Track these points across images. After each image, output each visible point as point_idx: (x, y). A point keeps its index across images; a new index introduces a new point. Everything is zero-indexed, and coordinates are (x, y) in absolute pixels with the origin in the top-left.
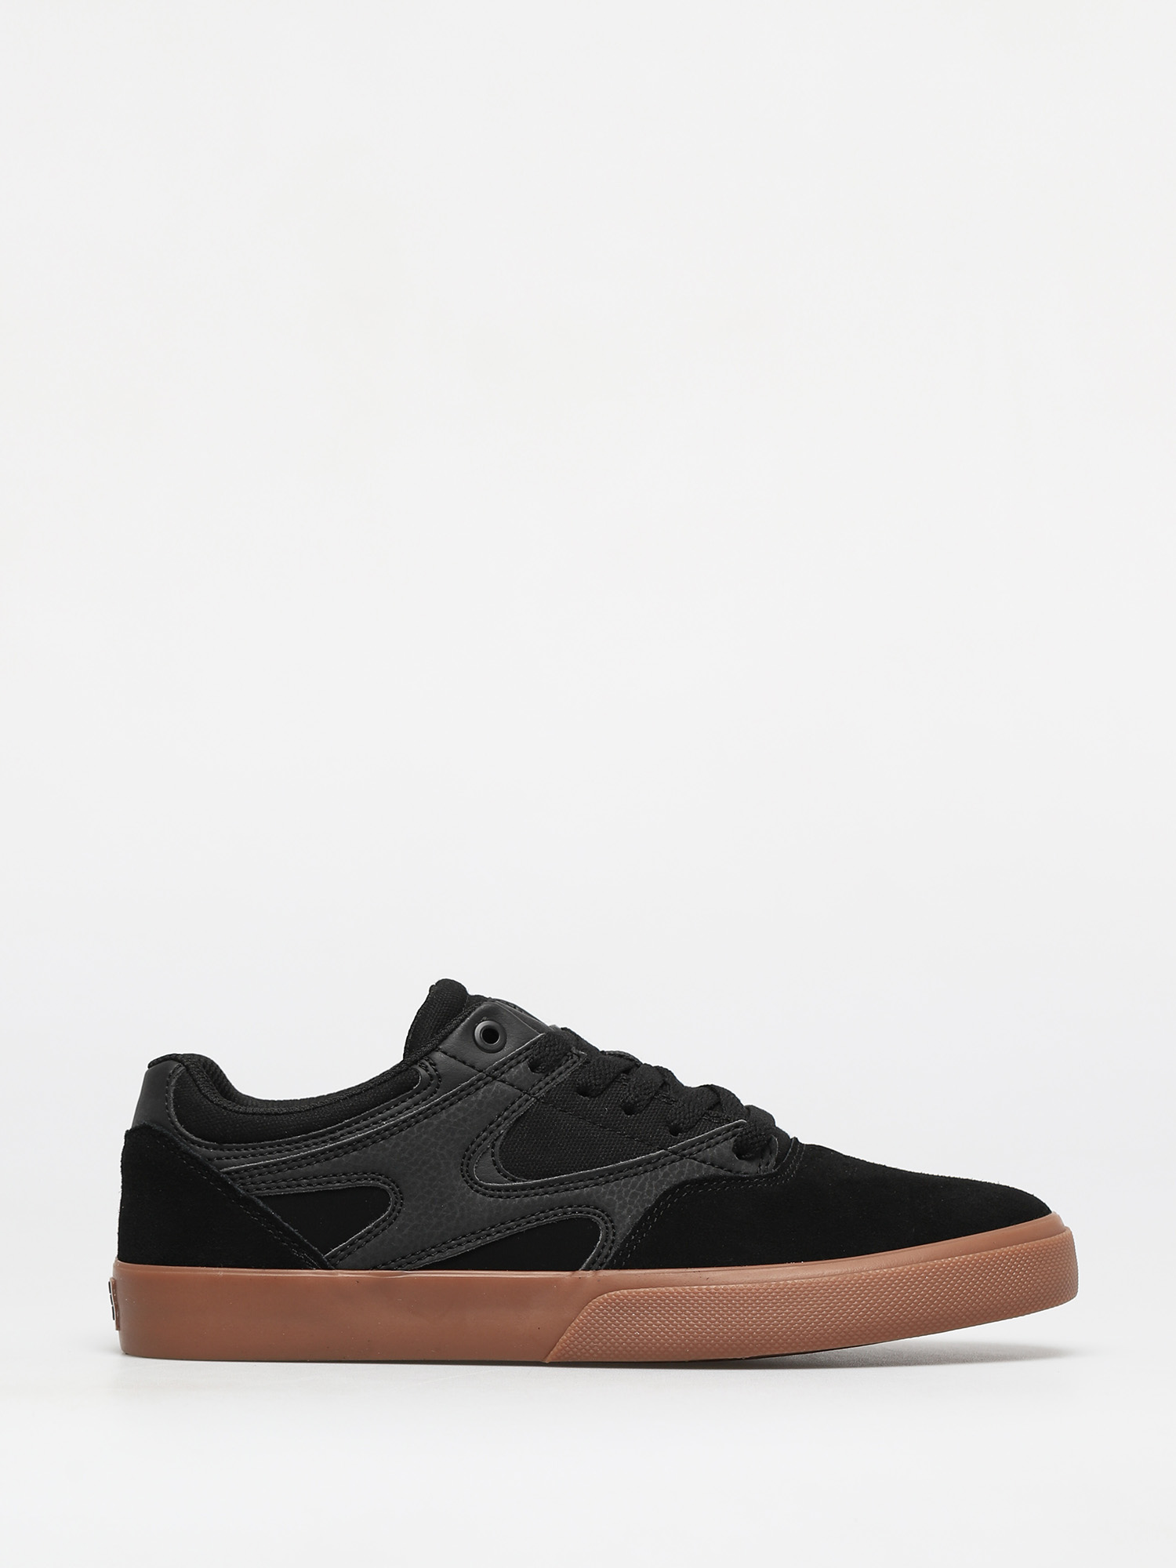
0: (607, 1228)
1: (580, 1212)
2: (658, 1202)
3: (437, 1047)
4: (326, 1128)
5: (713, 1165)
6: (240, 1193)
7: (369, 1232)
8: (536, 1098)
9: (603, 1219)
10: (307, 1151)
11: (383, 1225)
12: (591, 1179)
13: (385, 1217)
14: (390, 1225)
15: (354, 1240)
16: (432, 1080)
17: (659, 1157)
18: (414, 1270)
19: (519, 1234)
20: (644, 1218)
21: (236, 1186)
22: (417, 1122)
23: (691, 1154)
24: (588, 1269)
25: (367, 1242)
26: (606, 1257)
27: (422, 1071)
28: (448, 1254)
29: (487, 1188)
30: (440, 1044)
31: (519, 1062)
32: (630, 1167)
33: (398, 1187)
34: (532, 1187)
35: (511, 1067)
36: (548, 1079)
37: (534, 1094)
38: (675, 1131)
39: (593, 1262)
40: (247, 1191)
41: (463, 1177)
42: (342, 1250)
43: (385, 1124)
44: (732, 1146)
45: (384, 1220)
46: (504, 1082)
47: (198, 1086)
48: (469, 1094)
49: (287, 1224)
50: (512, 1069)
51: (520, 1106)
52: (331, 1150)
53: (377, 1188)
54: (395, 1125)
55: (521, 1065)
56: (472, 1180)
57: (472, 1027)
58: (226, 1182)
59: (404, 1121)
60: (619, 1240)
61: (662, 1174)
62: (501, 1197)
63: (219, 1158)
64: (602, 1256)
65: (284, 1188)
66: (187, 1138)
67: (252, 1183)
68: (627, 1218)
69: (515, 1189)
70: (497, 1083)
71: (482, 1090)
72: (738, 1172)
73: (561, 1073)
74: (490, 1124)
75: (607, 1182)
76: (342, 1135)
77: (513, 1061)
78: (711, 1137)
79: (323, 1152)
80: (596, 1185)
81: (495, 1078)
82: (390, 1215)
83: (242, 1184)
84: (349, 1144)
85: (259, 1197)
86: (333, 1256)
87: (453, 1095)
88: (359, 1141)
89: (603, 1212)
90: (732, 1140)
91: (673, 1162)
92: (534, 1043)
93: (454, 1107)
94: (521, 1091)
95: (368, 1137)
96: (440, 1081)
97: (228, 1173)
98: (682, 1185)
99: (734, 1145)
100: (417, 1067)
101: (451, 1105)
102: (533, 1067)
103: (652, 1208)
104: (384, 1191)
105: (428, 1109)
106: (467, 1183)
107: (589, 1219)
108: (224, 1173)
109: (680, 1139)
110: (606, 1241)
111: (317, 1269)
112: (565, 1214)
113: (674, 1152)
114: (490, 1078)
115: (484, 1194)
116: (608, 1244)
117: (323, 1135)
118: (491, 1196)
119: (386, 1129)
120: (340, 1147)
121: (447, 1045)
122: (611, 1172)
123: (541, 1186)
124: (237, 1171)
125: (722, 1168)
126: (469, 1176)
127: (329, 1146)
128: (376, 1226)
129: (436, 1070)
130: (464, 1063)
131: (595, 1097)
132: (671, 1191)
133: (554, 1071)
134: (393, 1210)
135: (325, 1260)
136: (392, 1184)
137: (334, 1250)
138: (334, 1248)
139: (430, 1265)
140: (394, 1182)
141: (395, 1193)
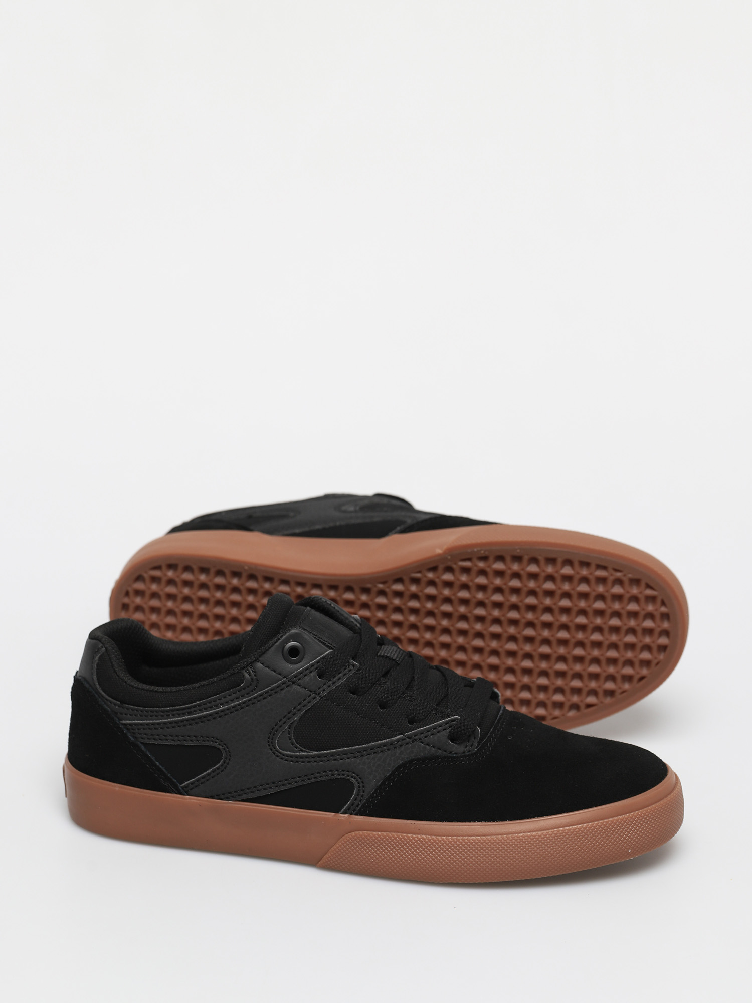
0: (359, 787)
1: (343, 775)
2: (393, 773)
3: (258, 659)
4: (185, 704)
5: (433, 747)
6: (130, 739)
7: (208, 774)
8: (321, 696)
9: (357, 781)
10: (173, 718)
11: (218, 771)
12: (352, 753)
13: (219, 766)
14: (222, 772)
15: (199, 778)
16: (253, 682)
17: (398, 741)
18: (236, 802)
19: (303, 785)
20: (383, 783)
21: (129, 735)
22: (241, 708)
23: (420, 739)
24: (345, 813)
25: (207, 780)
26: (357, 806)
27: (247, 675)
28: (257, 794)
29: (283, 755)
30: (260, 657)
31: (311, 672)
32: (379, 746)
33: (228, 748)
34: (313, 757)
35: (306, 675)
36: (330, 683)
37: (319, 694)
38: (411, 722)
39: (349, 809)
40: (135, 738)
41: (269, 746)
42: (192, 783)
43: (222, 707)
44: (447, 735)
45: (218, 768)
46: (300, 685)
47: (112, 663)
48: (276, 693)
49: (158, 763)
50: (306, 677)
51: (309, 702)
52: (187, 720)
53: (215, 747)
54: (228, 709)
55: (312, 674)
56: (274, 748)
57: (282, 646)
58: (123, 731)
59: (233, 707)
60: (366, 797)
61: (399, 752)
62: (292, 761)
63: (121, 714)
64: (354, 806)
65: (157, 740)
66: (101, 696)
67: (139, 734)
68: (372, 783)
69: (302, 757)
70: (295, 687)
71: (285, 690)
72: (450, 753)
73: (339, 679)
74: (289, 713)
75: (362, 756)
76: (195, 711)
77: (307, 671)
78: (434, 728)
79: (182, 721)
80: (355, 757)
81: (294, 682)
82: (222, 765)
83: (133, 733)
84: (199, 718)
85: (142, 743)
86: (186, 787)
87: (266, 692)
88: (205, 716)
89: (358, 776)
90: (448, 731)
91: (407, 744)
92: (323, 658)
93: (265, 700)
94: (311, 691)
95: (210, 715)
96: (258, 683)
97: (125, 724)
98: (411, 762)
99: (449, 735)
100: (244, 671)
101: (264, 698)
102: (321, 675)
103: (390, 776)
104: (219, 749)
105: (249, 700)
106: (271, 750)
107: (349, 780)
108: (123, 724)
109: (415, 727)
110: (358, 795)
111: (176, 794)
112: (333, 775)
113: (409, 738)
114: (290, 682)
115: (281, 758)
116: (359, 798)
117: (183, 709)
118: (286, 760)
119: (222, 711)
120: (193, 719)
121: (266, 657)
122: (365, 749)
123: (319, 756)
124: (131, 725)
125: (440, 749)
126: (273, 746)
127: (186, 717)
128: (213, 771)
129: (257, 676)
130: (274, 671)
131: (360, 696)
132: (403, 765)
133: (335, 677)
134: (224, 763)
135: (181, 789)
136: (224, 746)
137: (186, 783)
138: (186, 781)
139: (246, 799)
140: (225, 745)
141: (226, 752)
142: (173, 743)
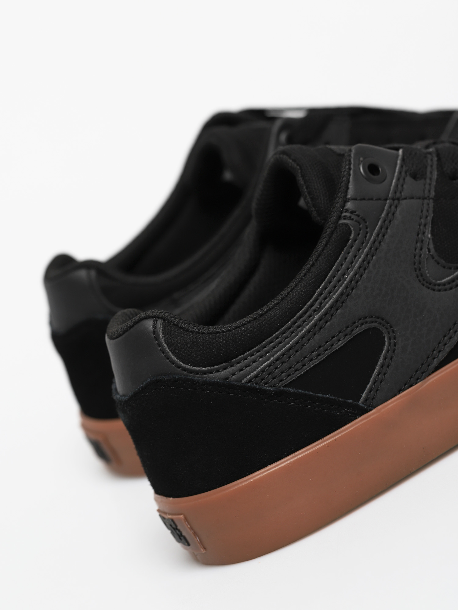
3: (345, 198)
6: (270, 391)
7: (382, 366)
8: (432, 199)
10: (302, 330)
11: (389, 355)
13: (388, 348)
14: (394, 352)
15: (375, 379)
16: (360, 225)
18: (430, 375)
22: (369, 263)
25: (385, 374)
27: (348, 223)
29: (444, 284)
30: (345, 195)
31: (404, 179)
33: (383, 320)
35: (402, 186)
36: (428, 181)
37: (429, 197)
40: (274, 386)
41: (424, 285)
42: (370, 390)
43: (348, 278)
45: (388, 351)
46: (406, 198)
48: (390, 221)
49: (320, 395)
50: (405, 187)
51: (428, 211)
52: (320, 319)
53: (369, 329)
54: (355, 274)
55: (407, 180)
56: (430, 284)
57: (357, 171)
58: (254, 389)
59: (360, 267)
63: (234, 374)
65: (302, 368)
66: (197, 372)
67: (274, 378)
70: (403, 203)
71: (398, 212)
73: (432, 172)
74: (418, 235)
76: (320, 304)
77: (401, 180)
79: (315, 325)
81: (398, 199)
82: (390, 344)
83: (266, 384)
84: (331, 307)
85: (286, 386)
86: (366, 400)
87: (381, 228)
88: (336, 301)
93: (386, 236)
94: (420, 199)
95: (342, 294)
96: (366, 222)
97: (249, 381)
100: (342, 221)
101: (384, 236)
102: (415, 177)
104: (375, 328)
105: (370, 249)
106: (429, 288)
108: (246, 383)
111: (360, 416)
114: (396, 202)
115: (446, 290)
117: (305, 312)
118: (451, 289)
119: (351, 281)
120: (325, 314)
121: (350, 194)
124: (256, 376)
126: (427, 282)
127: (317, 317)
128: (385, 359)
129: (358, 216)
130: (372, 199)
133: (427, 173)
134: (390, 339)
135: (363, 406)
136: (378, 320)
137: (364, 395)
138: (363, 393)
139: (439, 364)
140: (378, 318)
141: (384, 326)
142: (321, 358)
